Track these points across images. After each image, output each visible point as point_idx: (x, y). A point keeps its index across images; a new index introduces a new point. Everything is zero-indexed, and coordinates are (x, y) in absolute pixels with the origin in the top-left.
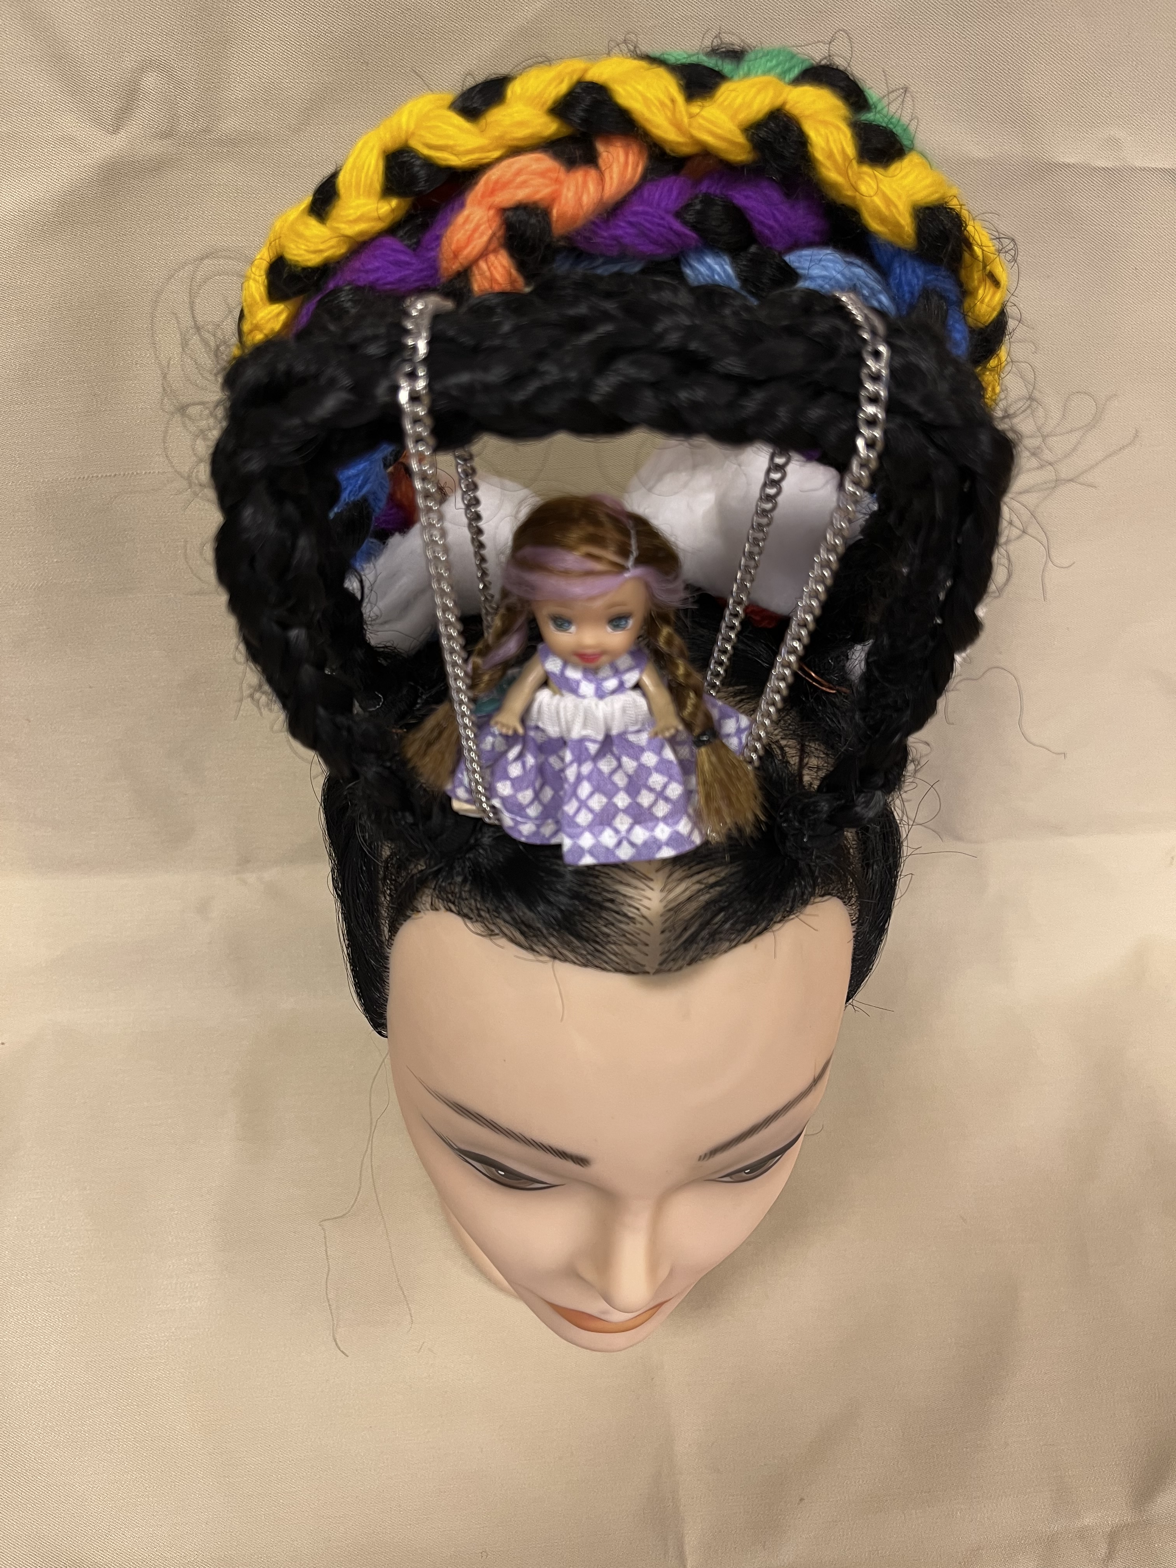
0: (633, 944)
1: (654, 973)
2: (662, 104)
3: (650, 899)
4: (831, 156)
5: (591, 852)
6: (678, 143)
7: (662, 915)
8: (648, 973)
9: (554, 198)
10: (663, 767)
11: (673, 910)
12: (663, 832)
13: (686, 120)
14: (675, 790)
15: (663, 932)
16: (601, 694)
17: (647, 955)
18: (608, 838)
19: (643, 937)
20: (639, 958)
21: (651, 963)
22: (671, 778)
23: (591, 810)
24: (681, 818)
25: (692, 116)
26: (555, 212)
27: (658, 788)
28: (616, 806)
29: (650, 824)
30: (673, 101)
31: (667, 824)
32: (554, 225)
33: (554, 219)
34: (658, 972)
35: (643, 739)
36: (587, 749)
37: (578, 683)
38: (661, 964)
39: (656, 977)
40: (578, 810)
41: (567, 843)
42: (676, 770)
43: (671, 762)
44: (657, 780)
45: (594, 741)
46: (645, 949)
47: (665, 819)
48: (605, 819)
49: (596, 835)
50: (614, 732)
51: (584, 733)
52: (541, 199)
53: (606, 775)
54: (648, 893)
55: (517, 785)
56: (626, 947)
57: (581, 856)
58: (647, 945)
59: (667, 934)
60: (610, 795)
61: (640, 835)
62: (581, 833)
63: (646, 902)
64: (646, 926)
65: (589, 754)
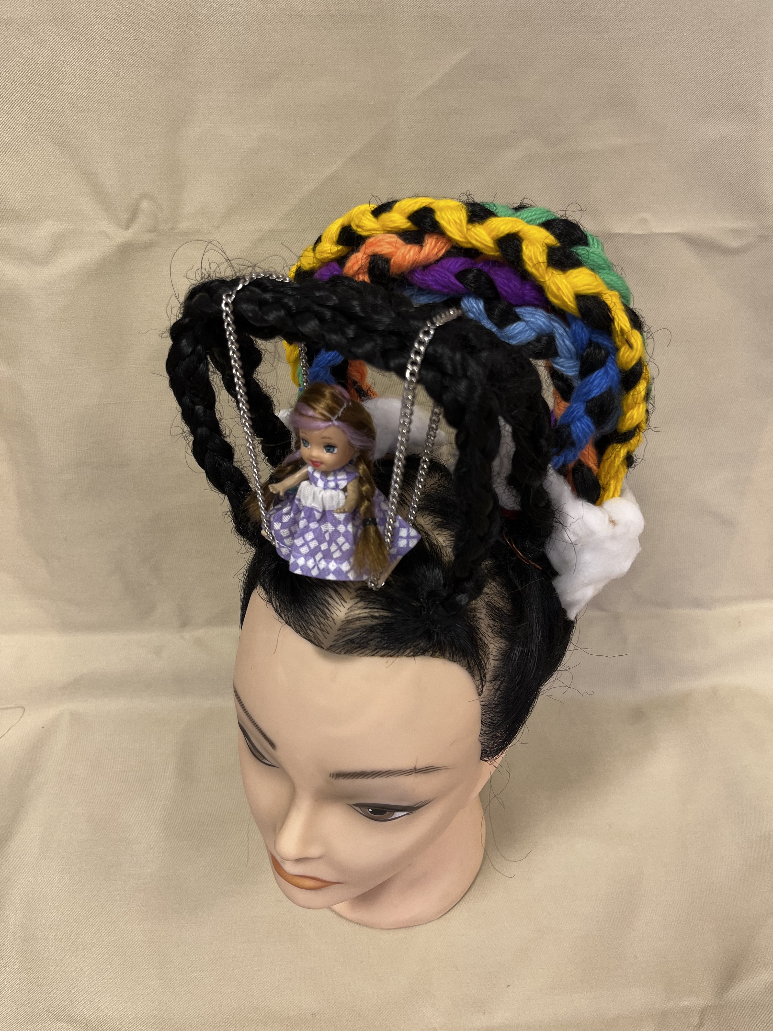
0: (321, 630)
1: (326, 650)
2: (456, 222)
3: (341, 611)
4: (530, 259)
5: (302, 568)
6: (462, 242)
7: (342, 622)
8: (323, 648)
9: (392, 254)
10: (346, 534)
11: (348, 622)
12: (333, 566)
13: (465, 230)
14: (346, 547)
15: (339, 630)
16: (326, 488)
17: (326, 639)
18: (311, 563)
19: (328, 629)
20: (321, 638)
21: (327, 643)
22: (347, 540)
23: (309, 547)
24: (344, 562)
25: (468, 230)
26: (392, 261)
27: (340, 544)
28: (320, 548)
29: (329, 560)
30: (461, 221)
31: (336, 563)
32: (392, 267)
33: (392, 264)
34: (328, 649)
35: (341, 517)
36: (314, 515)
37: (317, 479)
38: (331, 646)
39: (326, 652)
40: (303, 545)
41: (292, 560)
42: (351, 537)
43: (349, 532)
44: (341, 540)
45: (318, 511)
46: (326, 635)
47: (336, 560)
48: (312, 554)
49: (306, 560)
50: (327, 509)
51: (313, 505)
52: (385, 254)
53: (323, 532)
54: (341, 608)
55: (284, 526)
56: (318, 630)
57: (296, 569)
58: (329, 634)
59: (340, 632)
60: (320, 543)
61: (323, 564)
62: (299, 557)
63: (338, 612)
64: (332, 624)
65: (315, 518)
